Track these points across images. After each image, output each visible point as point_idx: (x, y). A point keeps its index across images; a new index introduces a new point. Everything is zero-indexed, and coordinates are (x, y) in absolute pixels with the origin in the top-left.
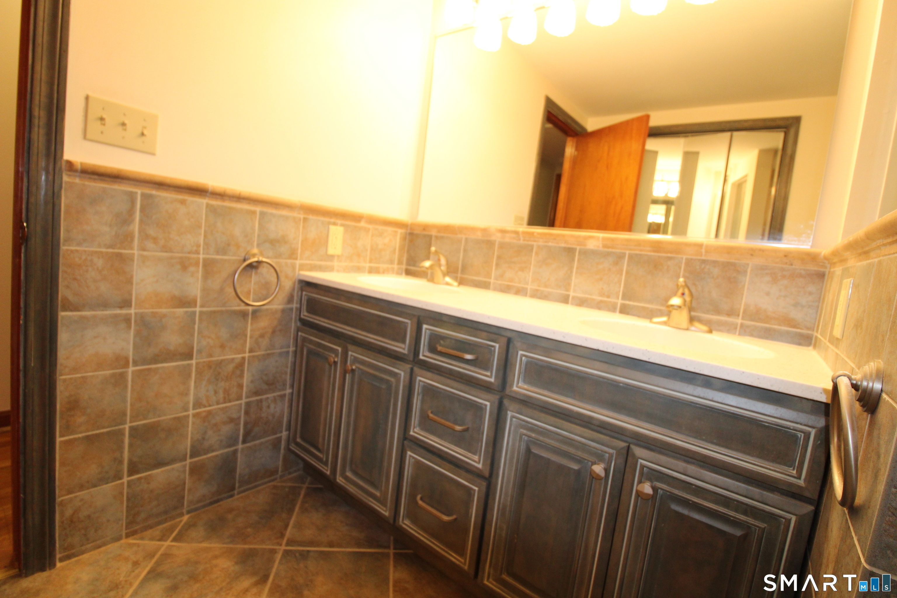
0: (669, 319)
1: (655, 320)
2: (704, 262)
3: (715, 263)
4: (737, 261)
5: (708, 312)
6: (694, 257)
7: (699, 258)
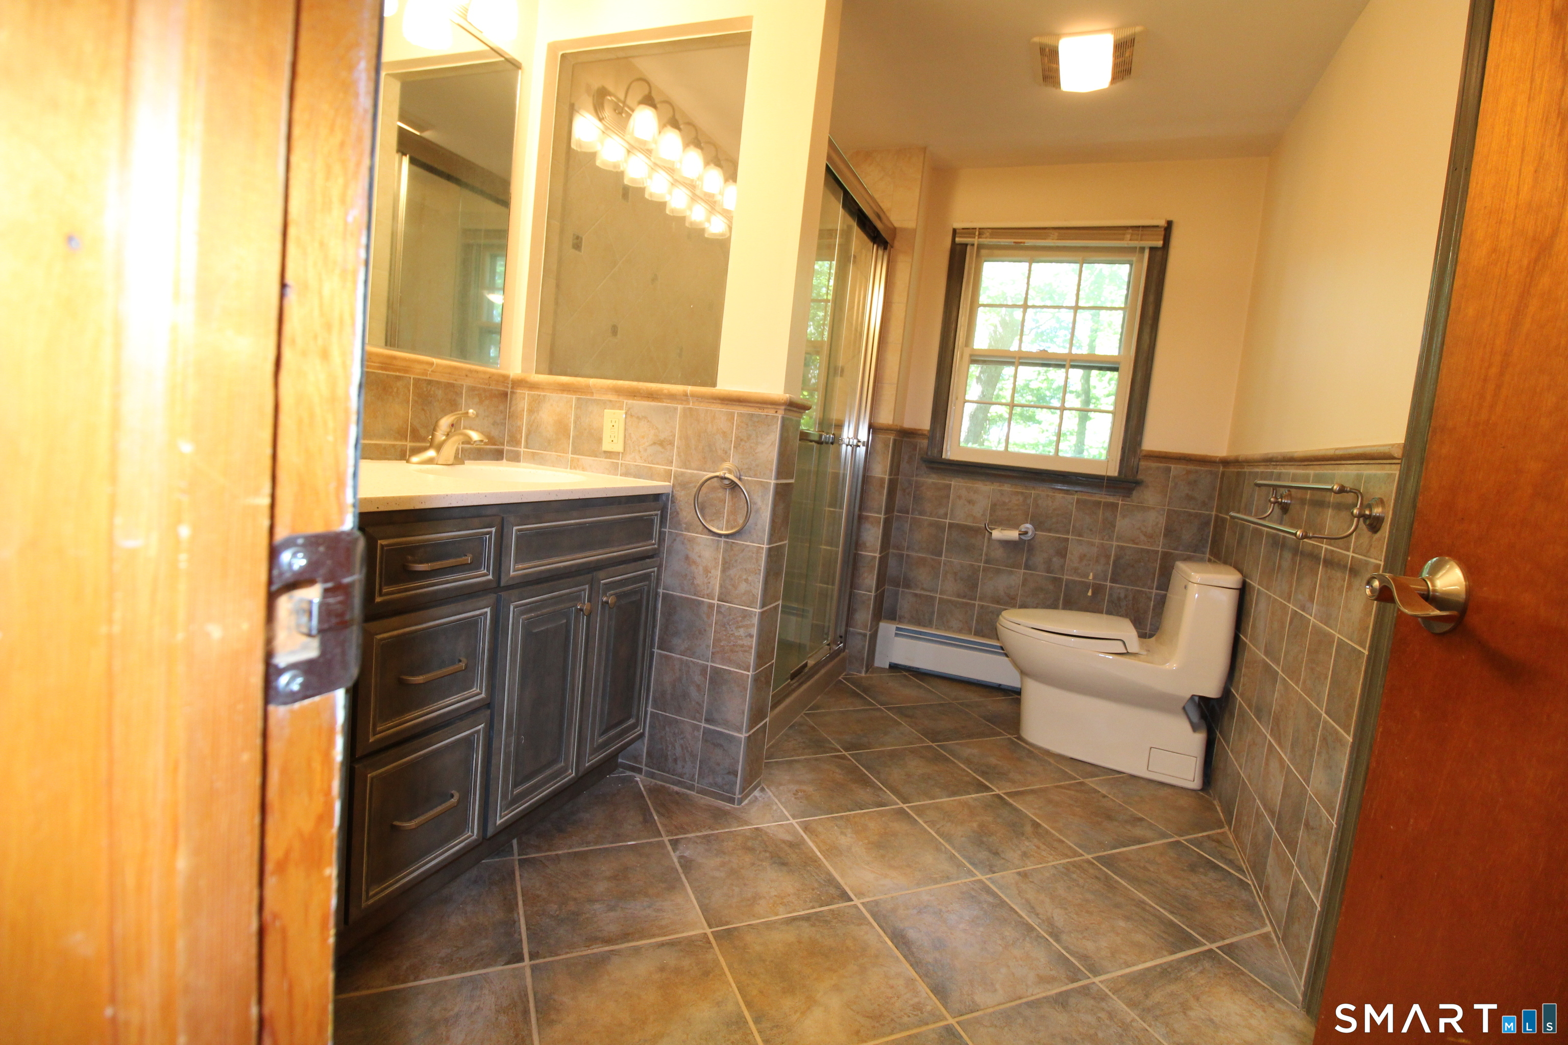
3: (439, 384)
6: (420, 377)
7: (425, 378)
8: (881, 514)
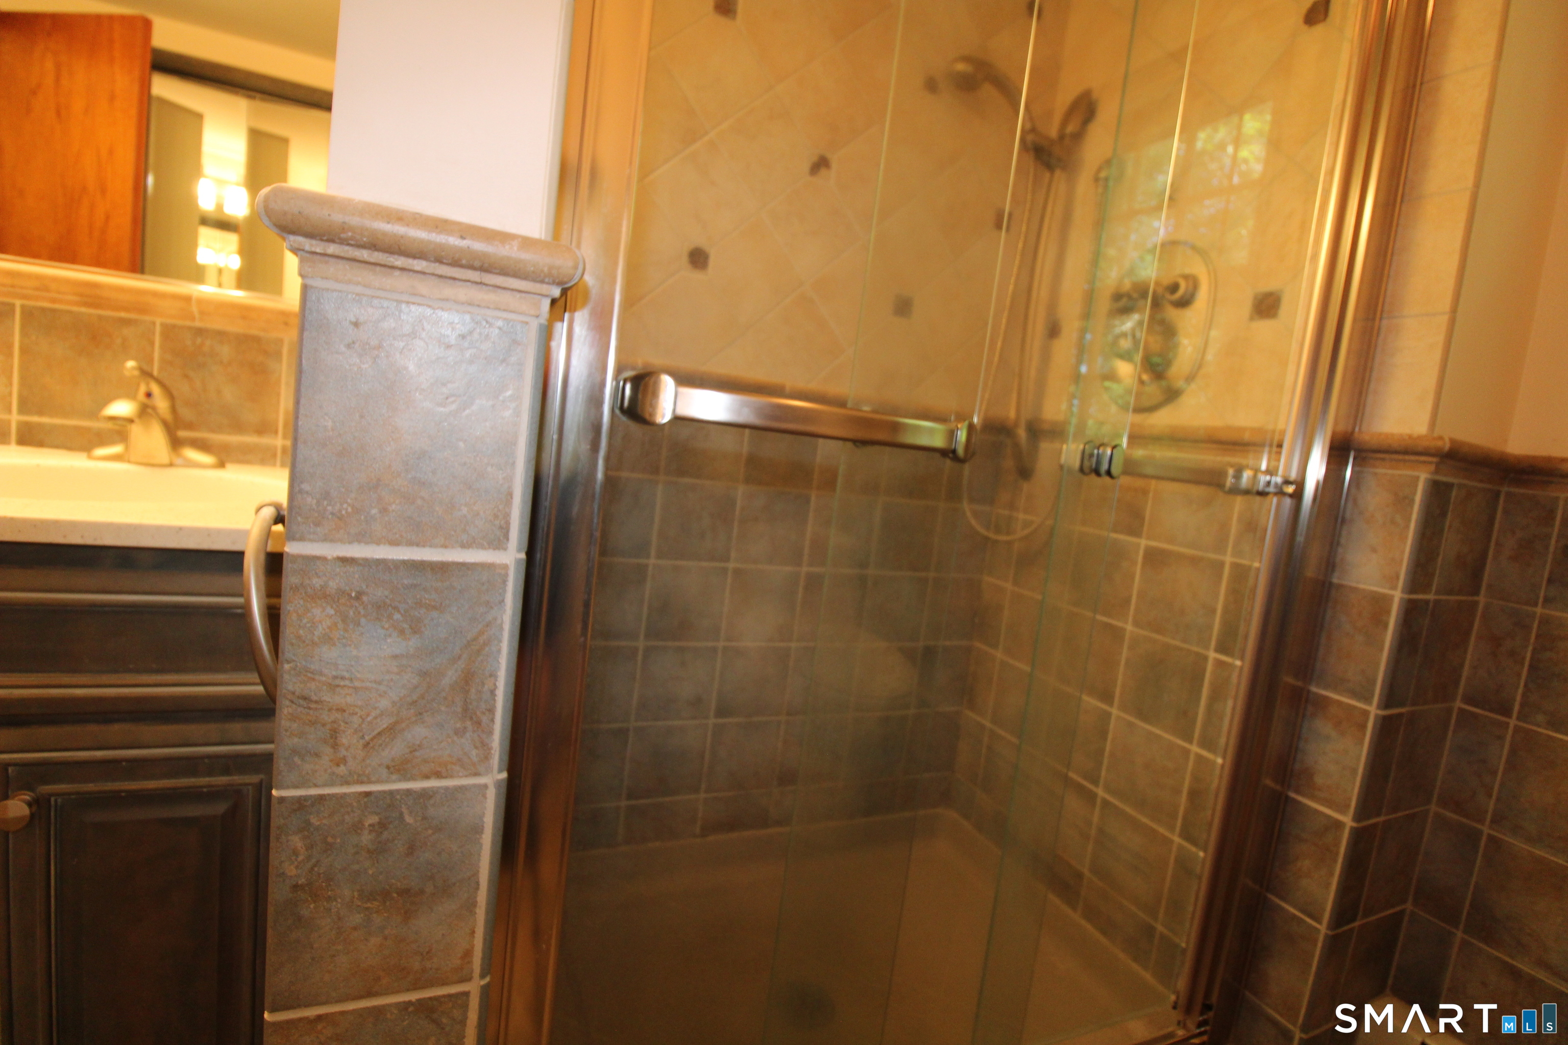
0: (127, 448)
1: (100, 452)
2: (200, 332)
3: (221, 335)
4: (262, 334)
5: (219, 429)
6: (180, 322)
7: (188, 323)
8: (1370, 704)
